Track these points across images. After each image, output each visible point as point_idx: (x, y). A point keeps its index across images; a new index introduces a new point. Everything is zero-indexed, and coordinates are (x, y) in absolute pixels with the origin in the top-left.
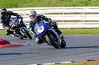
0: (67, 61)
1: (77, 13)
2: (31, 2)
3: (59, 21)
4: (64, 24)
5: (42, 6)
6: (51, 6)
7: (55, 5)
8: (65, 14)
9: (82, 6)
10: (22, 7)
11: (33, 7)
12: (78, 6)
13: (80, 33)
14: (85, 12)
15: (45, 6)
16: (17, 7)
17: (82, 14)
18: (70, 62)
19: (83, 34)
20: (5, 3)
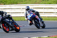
0: (45, 36)
1: (51, 8)
2: (25, 1)
3: (41, 13)
4: (44, 14)
5: (31, 4)
6: (36, 4)
7: (39, 3)
8: (44, 8)
9: (54, 4)
10: (20, 4)
11: (26, 4)
12: (52, 4)
13: (53, 20)
14: (56, 7)
15: (33, 4)
16: (17, 4)
17: (54, 8)
18: (47, 37)
19: (55, 20)
20: (10, 2)
